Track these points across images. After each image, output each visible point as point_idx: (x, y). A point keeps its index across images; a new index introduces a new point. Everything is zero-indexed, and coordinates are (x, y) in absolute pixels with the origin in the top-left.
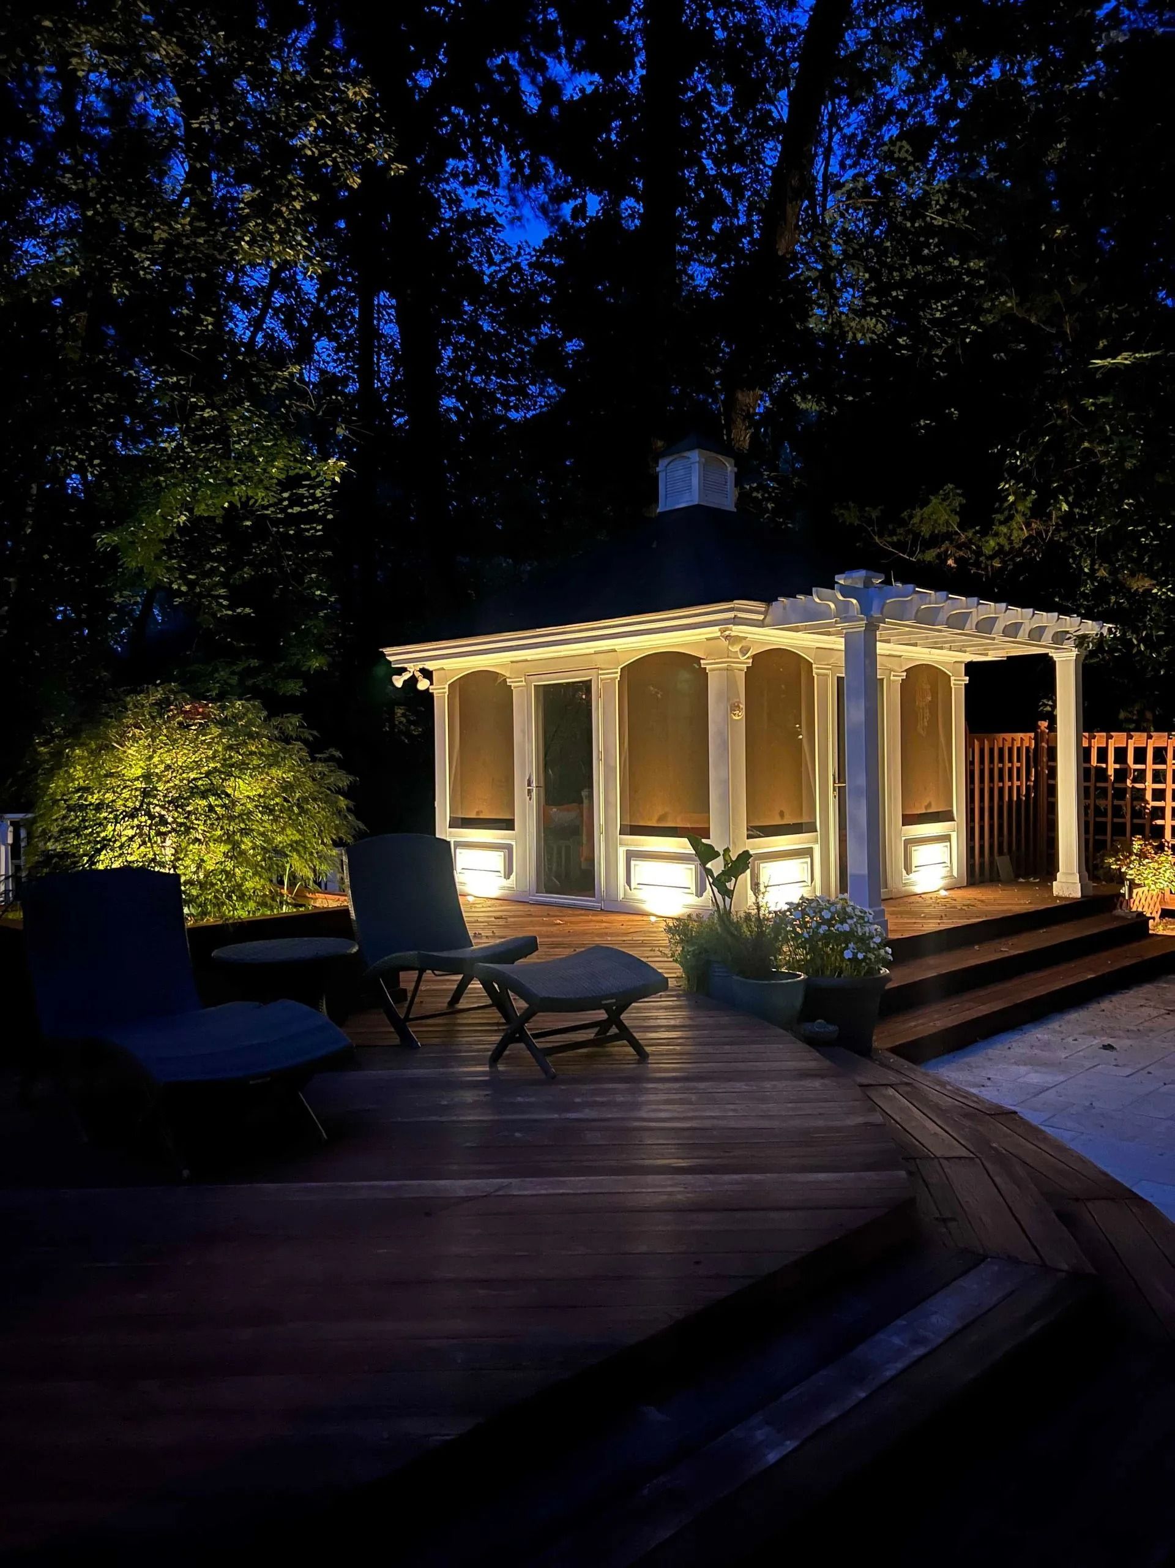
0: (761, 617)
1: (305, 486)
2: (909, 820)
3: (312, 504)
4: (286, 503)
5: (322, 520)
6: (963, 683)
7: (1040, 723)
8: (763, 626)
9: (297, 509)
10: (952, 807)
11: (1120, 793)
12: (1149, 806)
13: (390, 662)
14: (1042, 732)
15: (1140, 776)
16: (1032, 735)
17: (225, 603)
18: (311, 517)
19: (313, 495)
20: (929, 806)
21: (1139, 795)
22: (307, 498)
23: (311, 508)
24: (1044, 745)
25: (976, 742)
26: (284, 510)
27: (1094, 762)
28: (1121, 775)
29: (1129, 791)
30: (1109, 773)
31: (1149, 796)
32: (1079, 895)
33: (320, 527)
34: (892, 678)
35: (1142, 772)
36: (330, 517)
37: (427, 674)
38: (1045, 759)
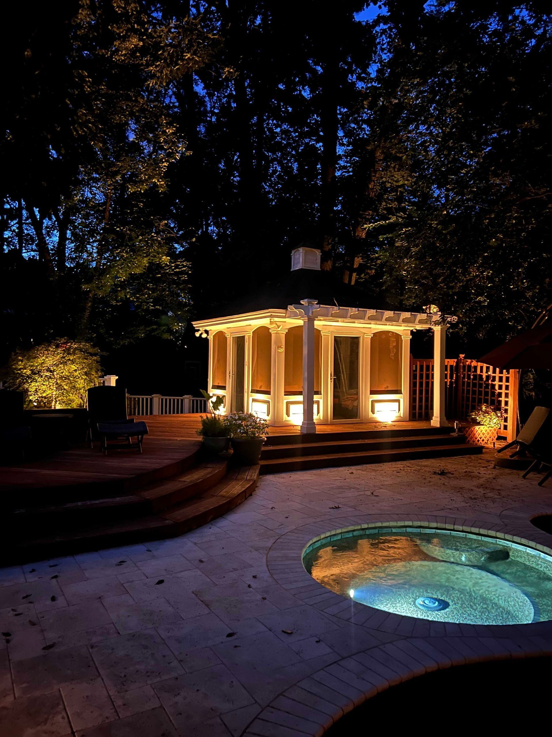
0: (284, 315)
1: (179, 261)
2: (372, 392)
3: (183, 268)
4: (173, 268)
5: (187, 273)
6: (409, 338)
7: (460, 355)
8: (285, 318)
9: (178, 270)
10: (401, 388)
11: (487, 385)
12: (497, 392)
13: (194, 327)
14: (461, 359)
15: (494, 379)
16: (456, 360)
17: (152, 304)
18: (182, 273)
19: (183, 265)
20: (387, 387)
21: (493, 386)
22: (181, 266)
23: (182, 269)
24: (461, 364)
25: (418, 362)
26: (173, 270)
27: (479, 372)
28: (488, 377)
29: (490, 385)
30: (483, 377)
31: (497, 387)
32: (438, 426)
33: (186, 276)
34: (365, 336)
35: (494, 378)
36: (190, 272)
37: (207, 332)
38: (462, 370)
